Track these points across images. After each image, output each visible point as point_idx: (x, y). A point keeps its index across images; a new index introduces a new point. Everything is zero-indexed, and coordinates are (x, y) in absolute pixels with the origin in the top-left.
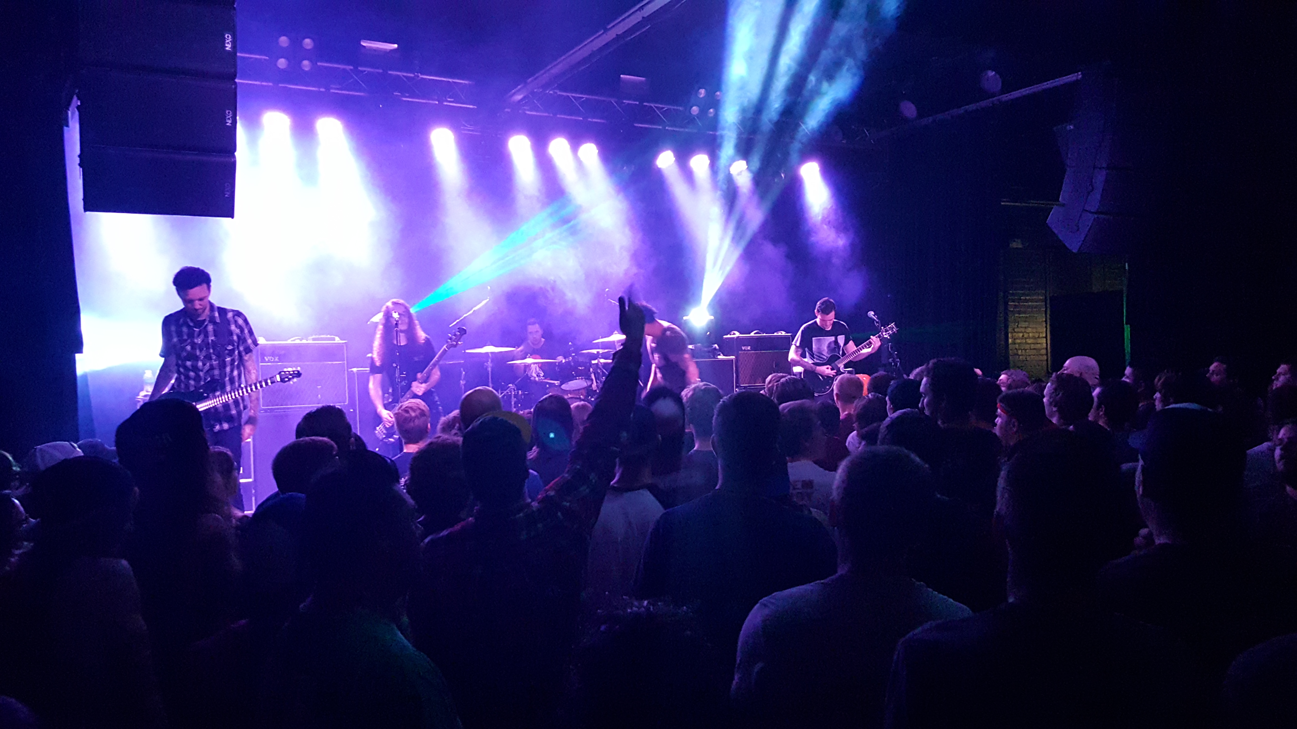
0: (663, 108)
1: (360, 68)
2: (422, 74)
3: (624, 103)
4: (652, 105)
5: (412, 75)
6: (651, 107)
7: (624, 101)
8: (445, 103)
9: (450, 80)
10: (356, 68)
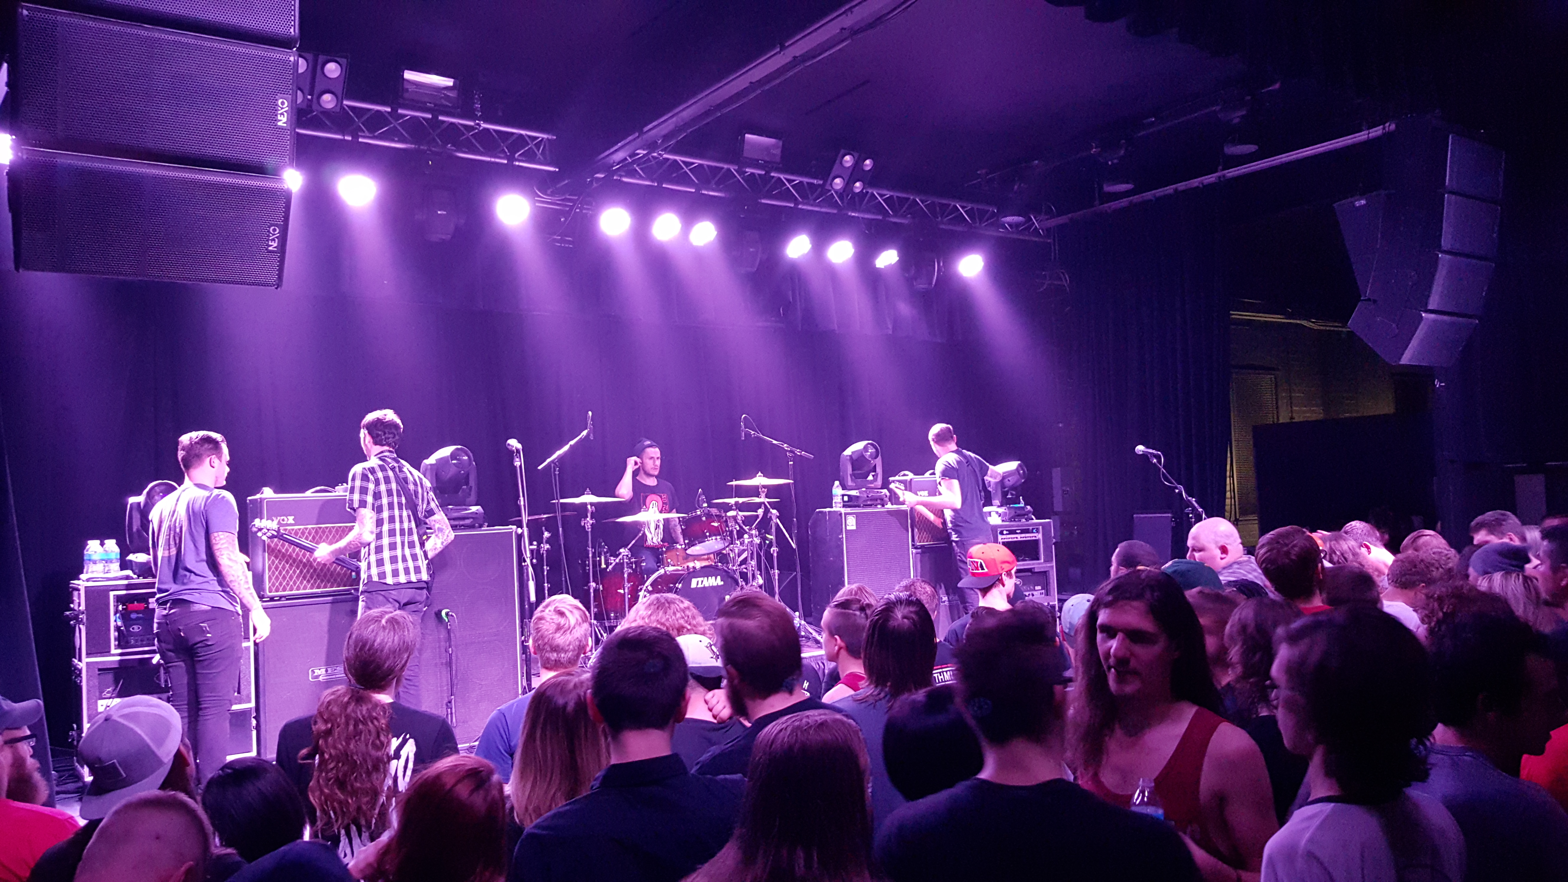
0: (795, 180)
1: (400, 111)
2: (485, 121)
3: (747, 172)
4: (782, 177)
5: (471, 123)
6: (779, 179)
7: (747, 170)
8: (517, 163)
9: (523, 132)
10: (394, 110)
